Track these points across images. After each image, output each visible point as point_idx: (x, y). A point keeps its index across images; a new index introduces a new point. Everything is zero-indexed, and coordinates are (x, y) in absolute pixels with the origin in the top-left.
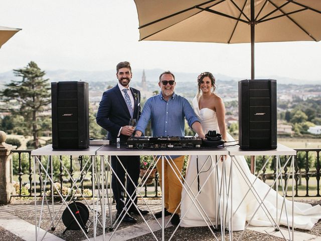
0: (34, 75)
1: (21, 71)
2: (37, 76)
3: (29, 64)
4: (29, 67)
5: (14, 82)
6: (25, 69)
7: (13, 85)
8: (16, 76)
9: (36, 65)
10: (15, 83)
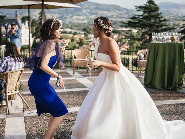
0: (150, 10)
1: (141, 7)
2: (152, 11)
3: (148, 1)
4: (148, 4)
5: (135, 15)
6: (144, 5)
7: (134, 18)
8: (138, 11)
9: (154, 2)
10: (137, 17)
